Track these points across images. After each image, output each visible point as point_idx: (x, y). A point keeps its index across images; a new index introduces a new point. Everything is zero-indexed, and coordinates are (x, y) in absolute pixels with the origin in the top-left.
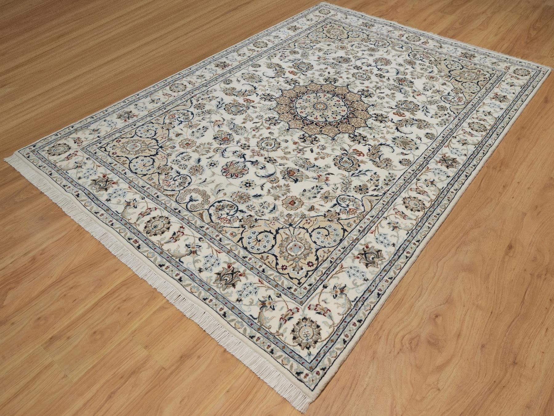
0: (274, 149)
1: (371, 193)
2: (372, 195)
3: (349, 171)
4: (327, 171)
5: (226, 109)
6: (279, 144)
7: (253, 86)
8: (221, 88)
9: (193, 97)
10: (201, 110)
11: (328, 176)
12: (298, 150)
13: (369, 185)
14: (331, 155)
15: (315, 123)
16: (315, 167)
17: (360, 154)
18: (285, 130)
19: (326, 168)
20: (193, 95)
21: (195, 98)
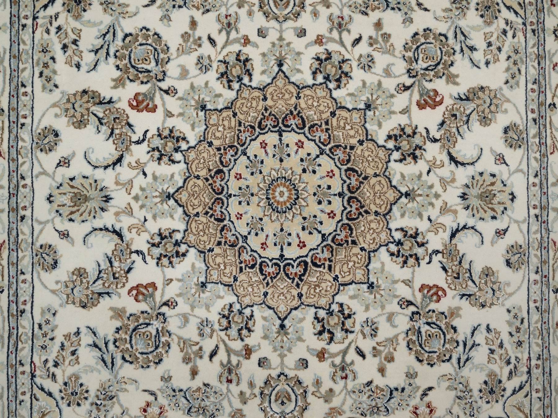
0: (299, 403)
1: (510, 385)
2: (514, 392)
3: (447, 357)
4: (418, 388)
5: (128, 358)
6: (300, 383)
7: (107, 229)
8: (53, 292)
9: (33, 376)
10: (88, 403)
11: (426, 399)
12: (340, 373)
13: (496, 368)
14: (396, 337)
15: (308, 260)
16: (395, 393)
17: (436, 294)
18: (278, 332)
19: (412, 381)
20: (27, 368)
21: (38, 373)
